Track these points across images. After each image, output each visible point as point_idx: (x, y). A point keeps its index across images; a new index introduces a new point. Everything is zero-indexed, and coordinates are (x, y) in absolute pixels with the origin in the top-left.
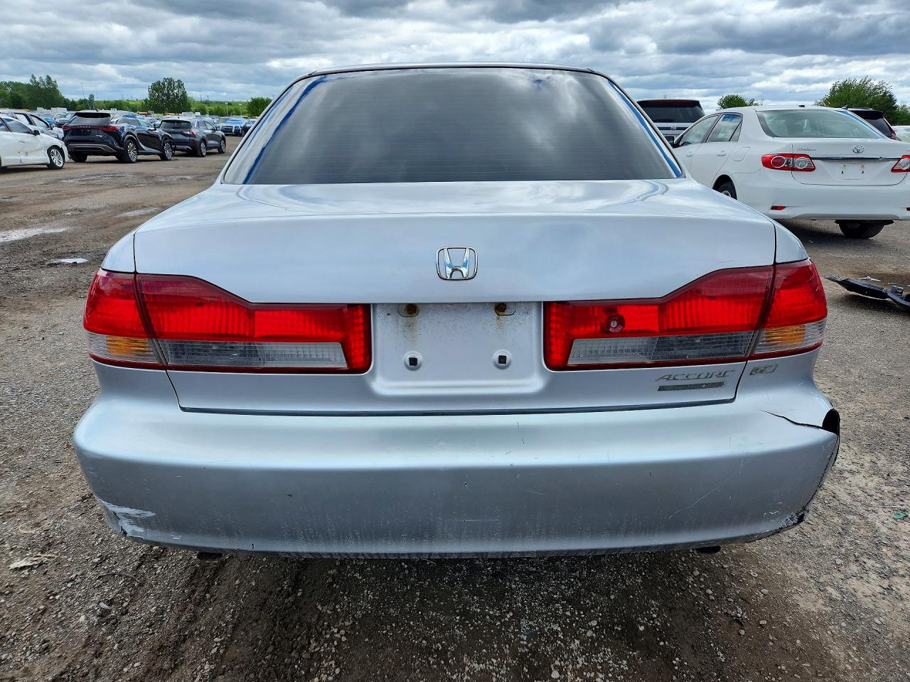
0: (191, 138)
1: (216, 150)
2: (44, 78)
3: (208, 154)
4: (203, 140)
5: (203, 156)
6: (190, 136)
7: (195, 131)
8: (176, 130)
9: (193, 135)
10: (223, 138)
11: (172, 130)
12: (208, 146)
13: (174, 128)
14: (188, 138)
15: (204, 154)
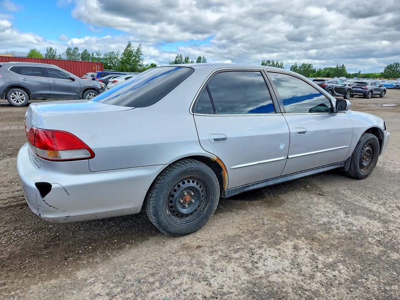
0: (365, 90)
1: (379, 96)
2: (341, 65)
3: (372, 97)
4: (371, 91)
5: (368, 98)
6: (364, 89)
7: (367, 87)
8: (359, 86)
9: (366, 89)
10: (385, 91)
11: (357, 86)
12: (373, 94)
13: (358, 85)
14: (363, 90)
15: (369, 97)
